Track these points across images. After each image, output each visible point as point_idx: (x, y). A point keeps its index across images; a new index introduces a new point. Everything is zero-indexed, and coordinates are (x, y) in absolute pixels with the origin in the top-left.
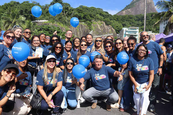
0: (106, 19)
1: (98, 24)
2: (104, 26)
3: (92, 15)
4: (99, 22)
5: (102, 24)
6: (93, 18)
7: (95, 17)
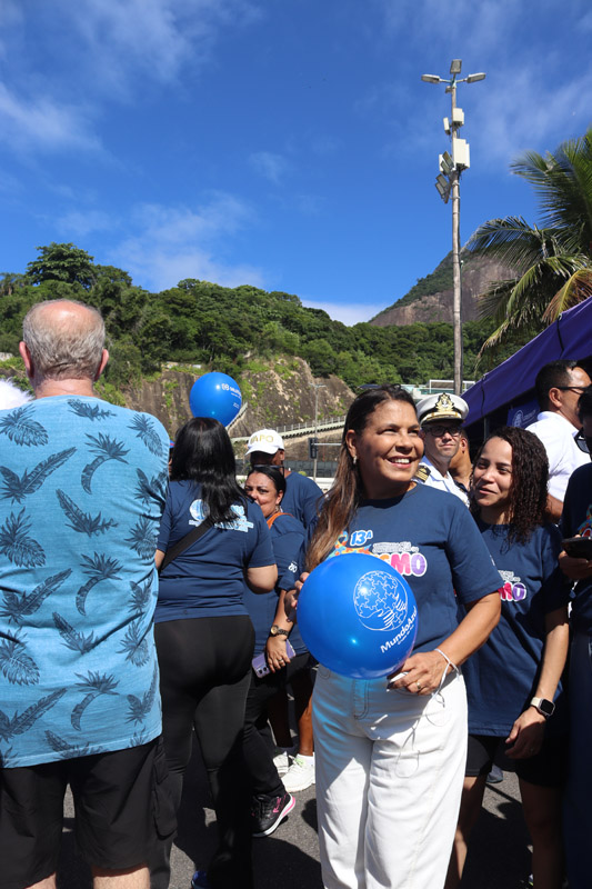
0: (315, 346)
1: (276, 370)
2: (304, 381)
3: (245, 325)
4: (280, 360)
5: (293, 373)
6: (249, 339)
7: (256, 335)
